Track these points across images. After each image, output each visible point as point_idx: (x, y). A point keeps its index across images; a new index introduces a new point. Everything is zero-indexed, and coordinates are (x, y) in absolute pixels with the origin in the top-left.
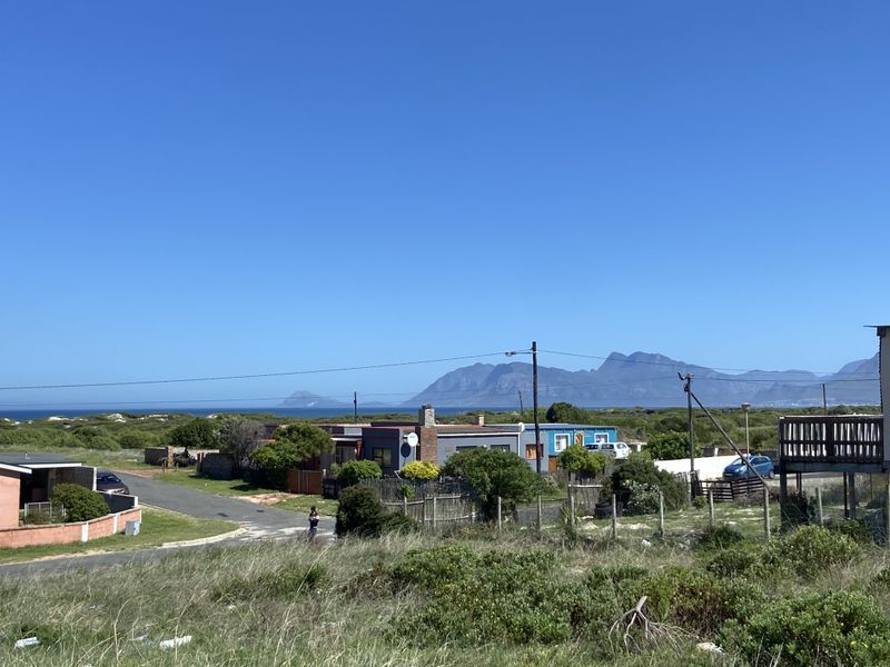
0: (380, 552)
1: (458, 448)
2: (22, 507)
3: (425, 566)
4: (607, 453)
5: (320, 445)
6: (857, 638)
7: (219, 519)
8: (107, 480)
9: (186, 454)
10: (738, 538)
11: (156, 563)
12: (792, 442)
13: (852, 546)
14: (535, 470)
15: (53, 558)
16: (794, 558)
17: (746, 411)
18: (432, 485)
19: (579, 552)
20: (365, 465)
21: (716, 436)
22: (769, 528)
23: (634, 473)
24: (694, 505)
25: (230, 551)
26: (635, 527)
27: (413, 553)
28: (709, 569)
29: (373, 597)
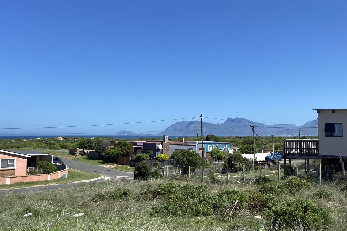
0: (149, 185)
1: (176, 150)
2: (27, 169)
3: (164, 190)
4: (226, 151)
5: (129, 148)
6: (308, 214)
7: (94, 173)
8: (56, 160)
9: (83, 151)
10: (269, 180)
11: (73, 188)
12: (288, 148)
13: (308, 183)
14: (201, 157)
15: (38, 186)
16: (288, 187)
17: (273, 138)
18: (167, 162)
19: (216, 185)
20: (144, 155)
21: (263, 146)
22: (280, 177)
23: (235, 158)
24: (255, 169)
25: (98, 184)
26: (235, 177)
27: (160, 185)
28: (259, 191)
29: (146, 200)
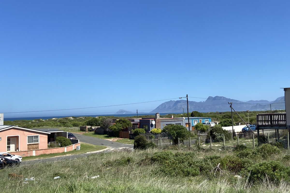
0: (147, 153)
1: (166, 125)
2: (48, 143)
3: (159, 157)
4: (208, 125)
5: (128, 125)
6: (277, 172)
7: (101, 146)
8: (70, 135)
9: (91, 128)
10: (246, 148)
11: (86, 157)
12: (260, 121)
13: (278, 149)
14: (188, 130)
15: (57, 157)
16: (261, 153)
17: (248, 112)
18: (159, 135)
19: (201, 152)
20: (141, 130)
21: (240, 120)
22: (254, 145)
23: (216, 131)
24: (234, 139)
25: (106, 154)
26: (217, 145)
27: (156, 153)
28: (237, 156)
29: (146, 165)
